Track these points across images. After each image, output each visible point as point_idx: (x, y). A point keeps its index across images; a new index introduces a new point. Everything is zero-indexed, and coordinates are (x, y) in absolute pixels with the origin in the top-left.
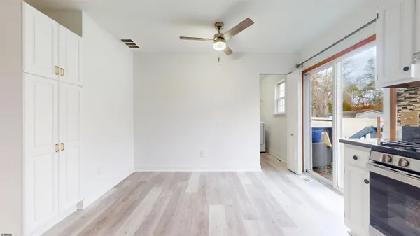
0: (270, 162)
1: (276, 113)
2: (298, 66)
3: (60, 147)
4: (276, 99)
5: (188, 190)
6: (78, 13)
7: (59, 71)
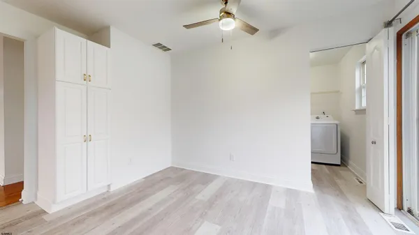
0: (338, 181)
1: (357, 107)
2: (389, 24)
3: (87, 139)
4: (357, 86)
5: (199, 197)
6: (107, 28)
7: (86, 78)
